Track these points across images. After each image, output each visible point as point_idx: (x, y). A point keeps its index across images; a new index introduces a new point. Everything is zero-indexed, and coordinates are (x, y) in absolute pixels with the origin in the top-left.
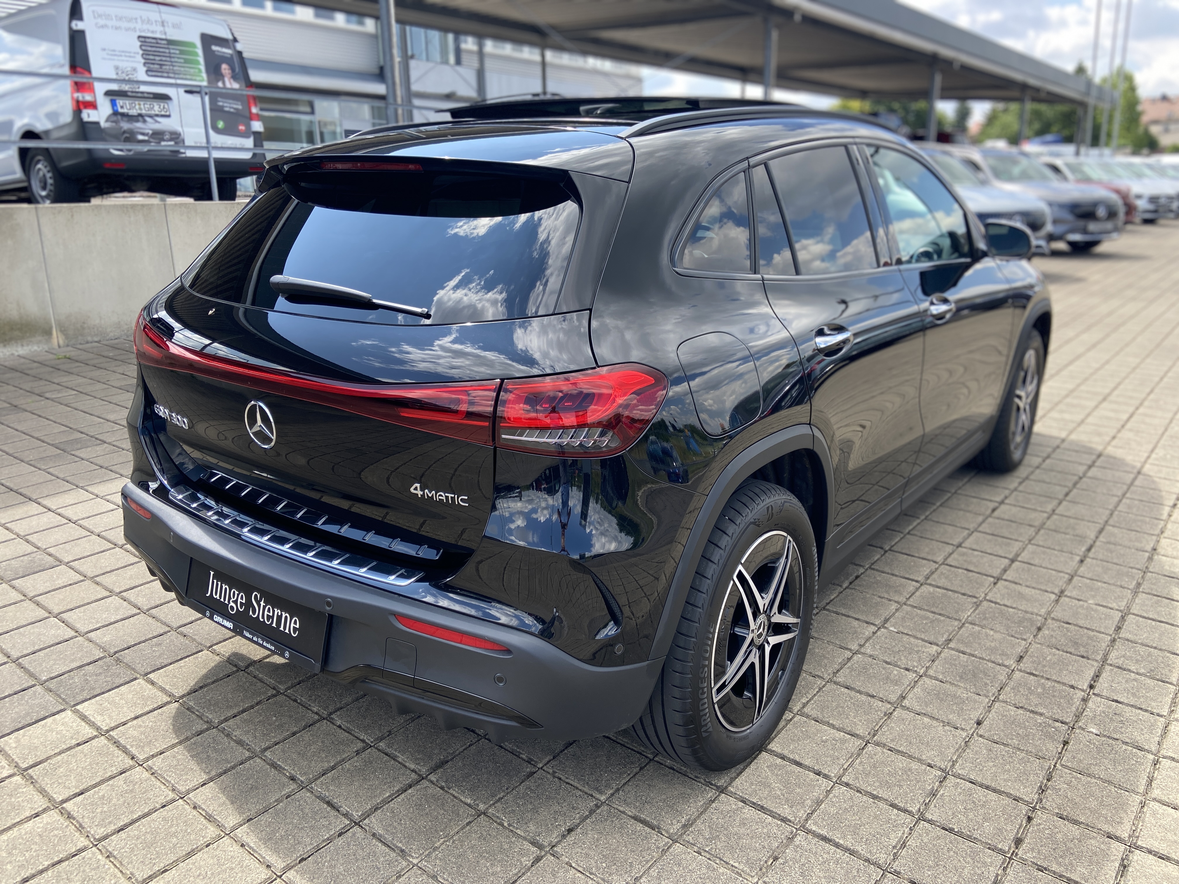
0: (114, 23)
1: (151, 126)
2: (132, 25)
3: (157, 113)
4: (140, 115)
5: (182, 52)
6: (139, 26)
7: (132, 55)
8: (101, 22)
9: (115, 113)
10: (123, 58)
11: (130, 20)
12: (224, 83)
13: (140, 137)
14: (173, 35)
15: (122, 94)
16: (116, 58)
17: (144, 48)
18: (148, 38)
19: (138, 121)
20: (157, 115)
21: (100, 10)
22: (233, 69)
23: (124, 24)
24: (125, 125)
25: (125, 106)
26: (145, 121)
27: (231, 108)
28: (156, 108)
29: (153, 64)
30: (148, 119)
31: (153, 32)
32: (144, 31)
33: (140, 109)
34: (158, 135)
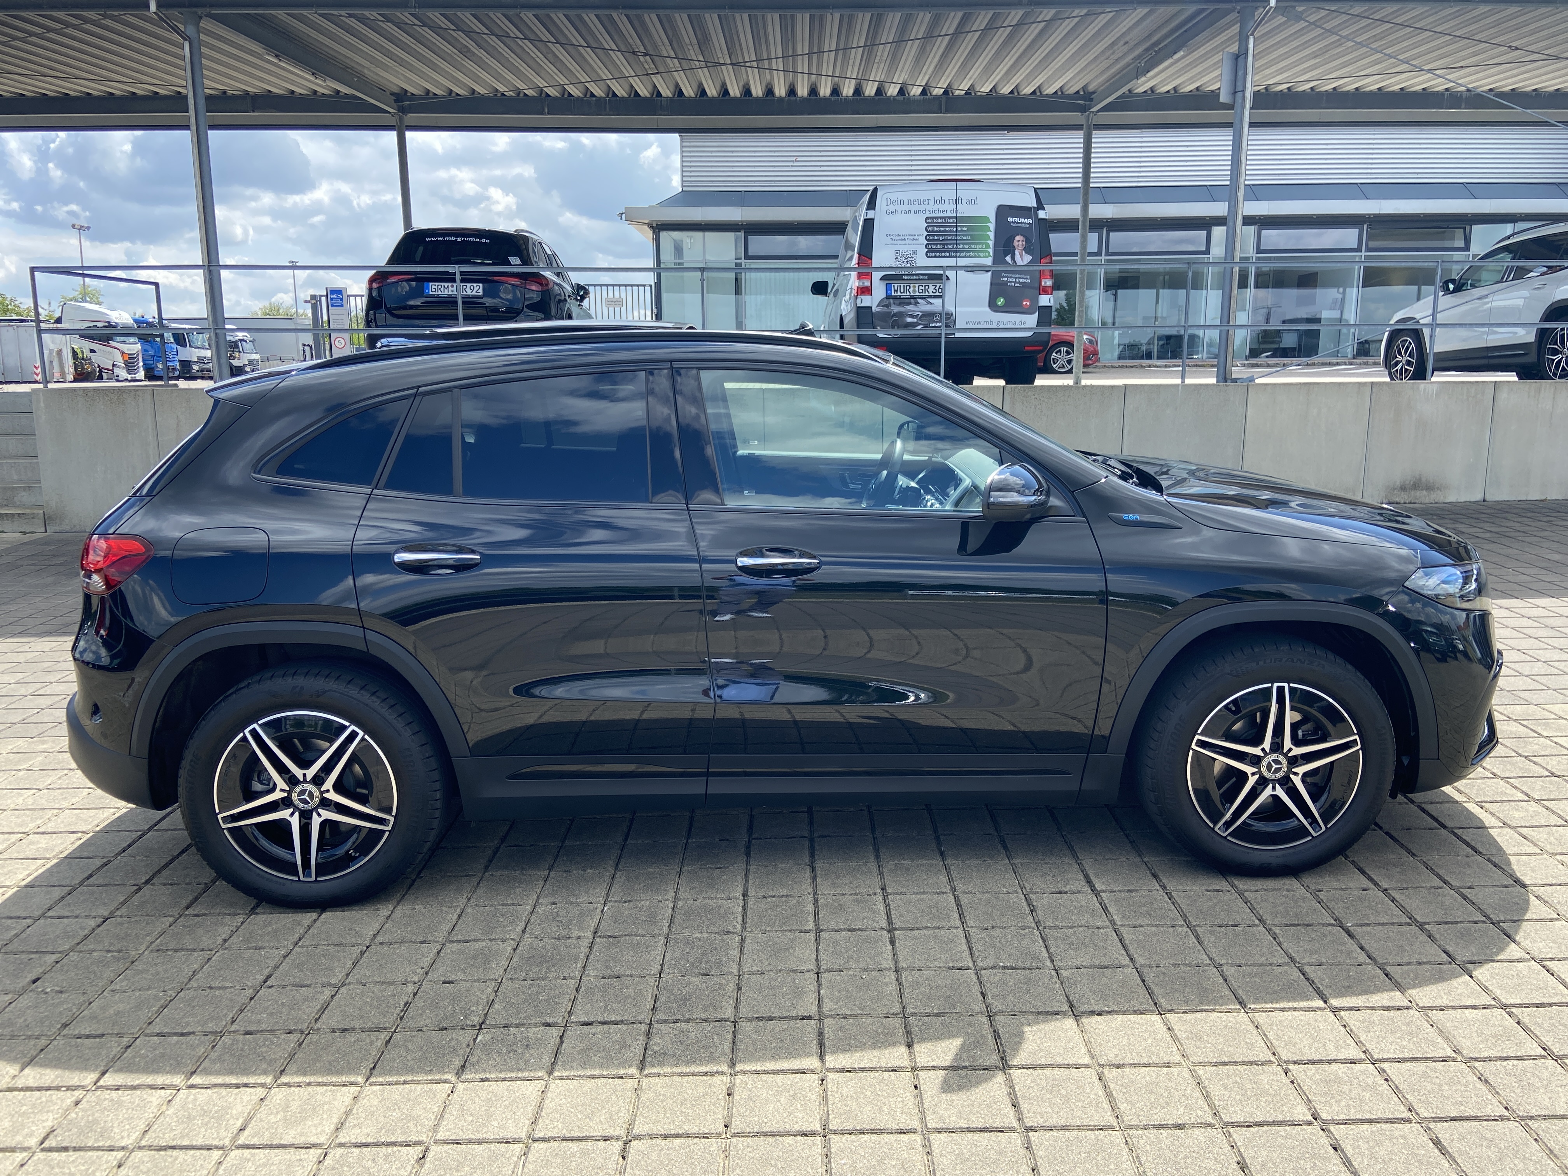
0: (906, 207)
1: (923, 307)
2: (922, 207)
3: (931, 294)
4: (912, 297)
5: (970, 229)
6: (928, 208)
7: (916, 237)
8: (892, 208)
9: (889, 297)
10: (907, 242)
11: (921, 202)
12: (1013, 258)
13: (909, 320)
14: (965, 211)
15: (898, 277)
16: (899, 242)
17: (929, 229)
18: (936, 218)
19: (910, 304)
20: (930, 297)
21: (893, 197)
22: (1028, 240)
23: (916, 207)
24: (895, 309)
25: (899, 289)
26: (917, 304)
27: (1015, 282)
28: (931, 289)
29: (936, 244)
30: (919, 301)
31: (943, 211)
32: (934, 212)
33: (914, 291)
34: (929, 316)
